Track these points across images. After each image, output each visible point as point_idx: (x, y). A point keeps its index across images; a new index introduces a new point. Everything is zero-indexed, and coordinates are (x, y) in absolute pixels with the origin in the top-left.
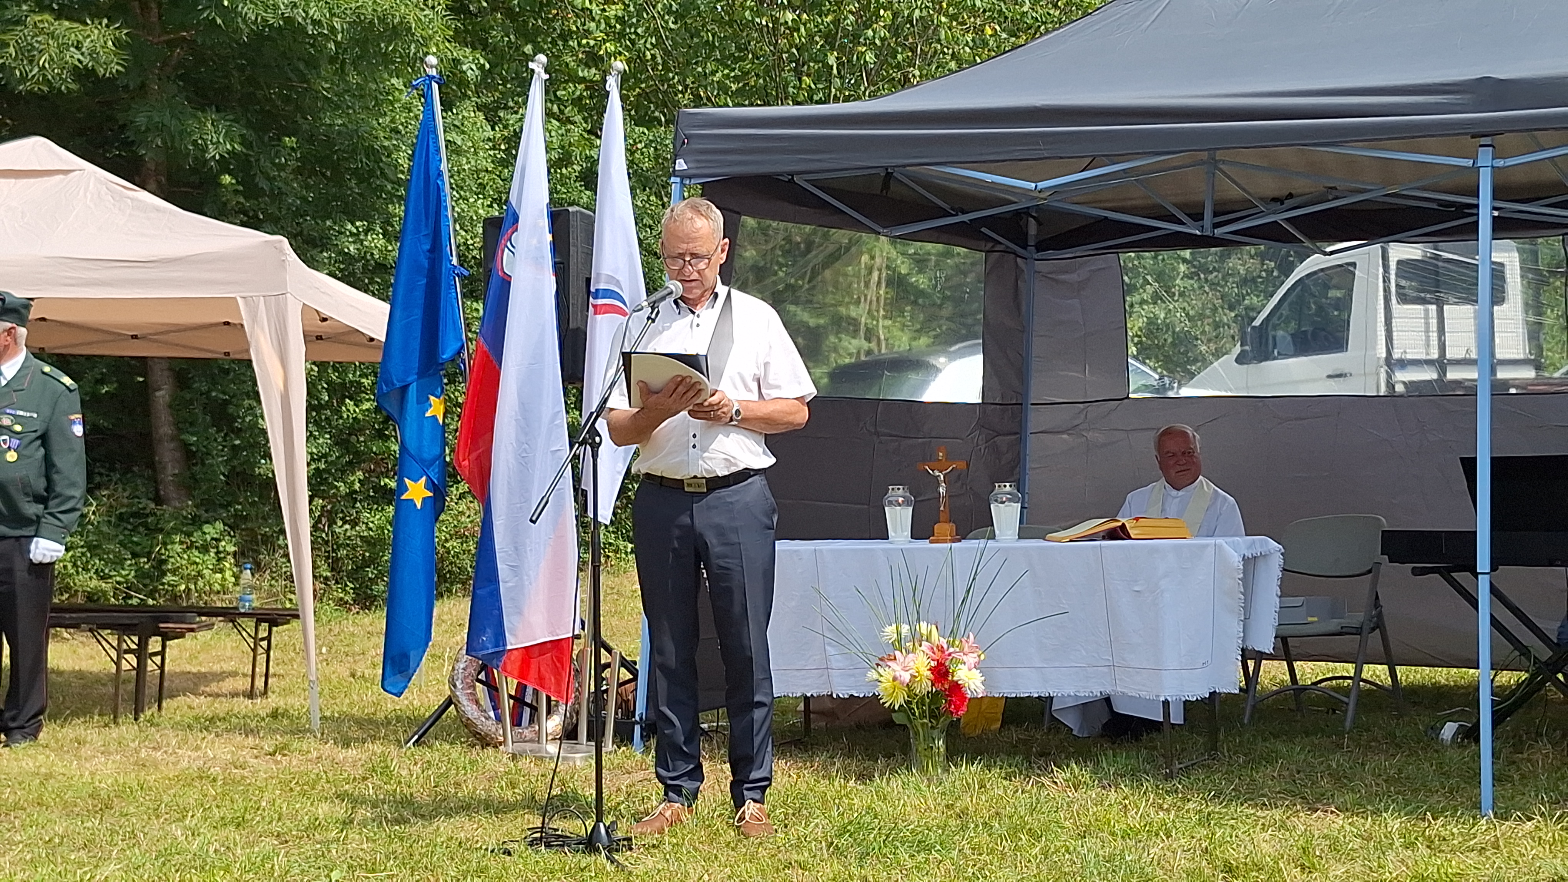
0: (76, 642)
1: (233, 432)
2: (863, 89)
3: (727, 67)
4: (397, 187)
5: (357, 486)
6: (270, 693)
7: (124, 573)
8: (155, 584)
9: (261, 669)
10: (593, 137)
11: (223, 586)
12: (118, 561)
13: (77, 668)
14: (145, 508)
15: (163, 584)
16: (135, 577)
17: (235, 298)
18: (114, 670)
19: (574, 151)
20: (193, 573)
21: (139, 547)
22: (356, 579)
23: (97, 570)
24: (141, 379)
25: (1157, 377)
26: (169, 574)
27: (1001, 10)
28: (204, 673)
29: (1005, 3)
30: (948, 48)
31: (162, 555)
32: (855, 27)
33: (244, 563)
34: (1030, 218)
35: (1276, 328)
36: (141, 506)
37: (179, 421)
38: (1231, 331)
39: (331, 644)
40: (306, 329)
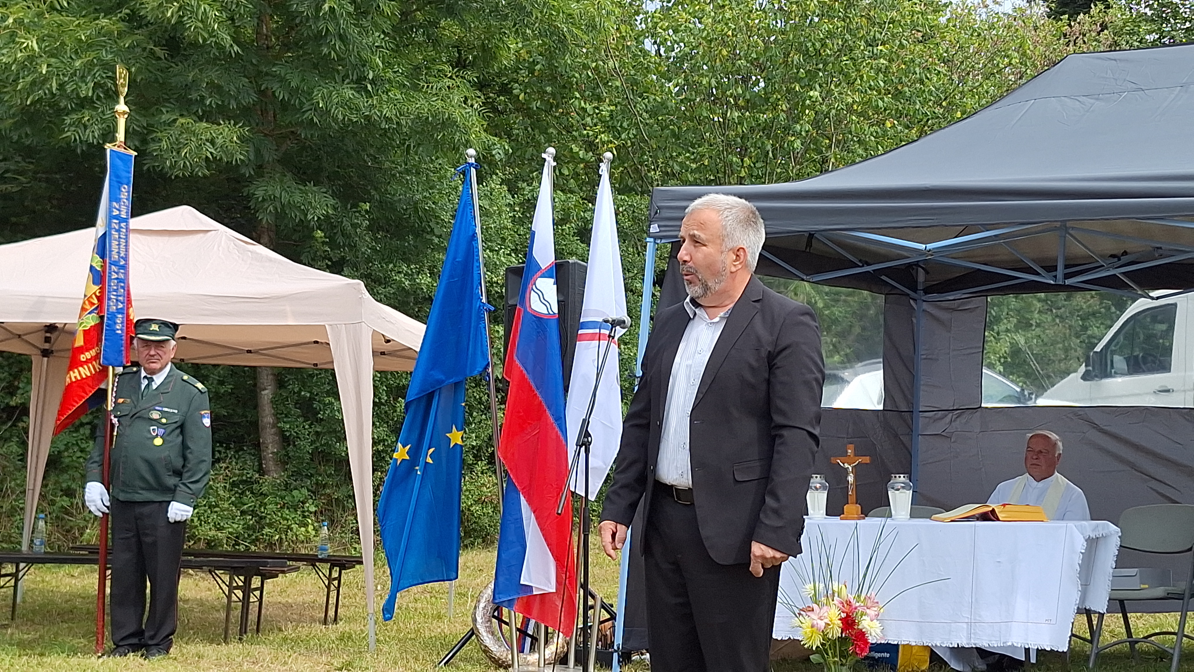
0: (197, 577)
1: (317, 422)
2: (791, 168)
3: (689, 151)
4: (442, 240)
6: (338, 621)
7: (235, 526)
8: (258, 534)
9: (332, 601)
10: (587, 202)
11: (306, 537)
12: (230, 516)
13: (198, 597)
14: (251, 478)
15: (263, 535)
16: (243, 529)
17: (324, 326)
18: (225, 600)
19: (571, 212)
20: (285, 527)
21: (246, 506)
23: (215, 523)
24: (252, 382)
25: (1018, 390)
26: (266, 527)
27: (898, 108)
28: (290, 603)
29: (901, 103)
30: (857, 137)
31: (262, 513)
32: (786, 121)
33: (323, 521)
34: (920, 269)
35: (1113, 353)
36: (248, 476)
37: (277, 413)
38: (1077, 354)
39: (384, 583)
40: (374, 348)
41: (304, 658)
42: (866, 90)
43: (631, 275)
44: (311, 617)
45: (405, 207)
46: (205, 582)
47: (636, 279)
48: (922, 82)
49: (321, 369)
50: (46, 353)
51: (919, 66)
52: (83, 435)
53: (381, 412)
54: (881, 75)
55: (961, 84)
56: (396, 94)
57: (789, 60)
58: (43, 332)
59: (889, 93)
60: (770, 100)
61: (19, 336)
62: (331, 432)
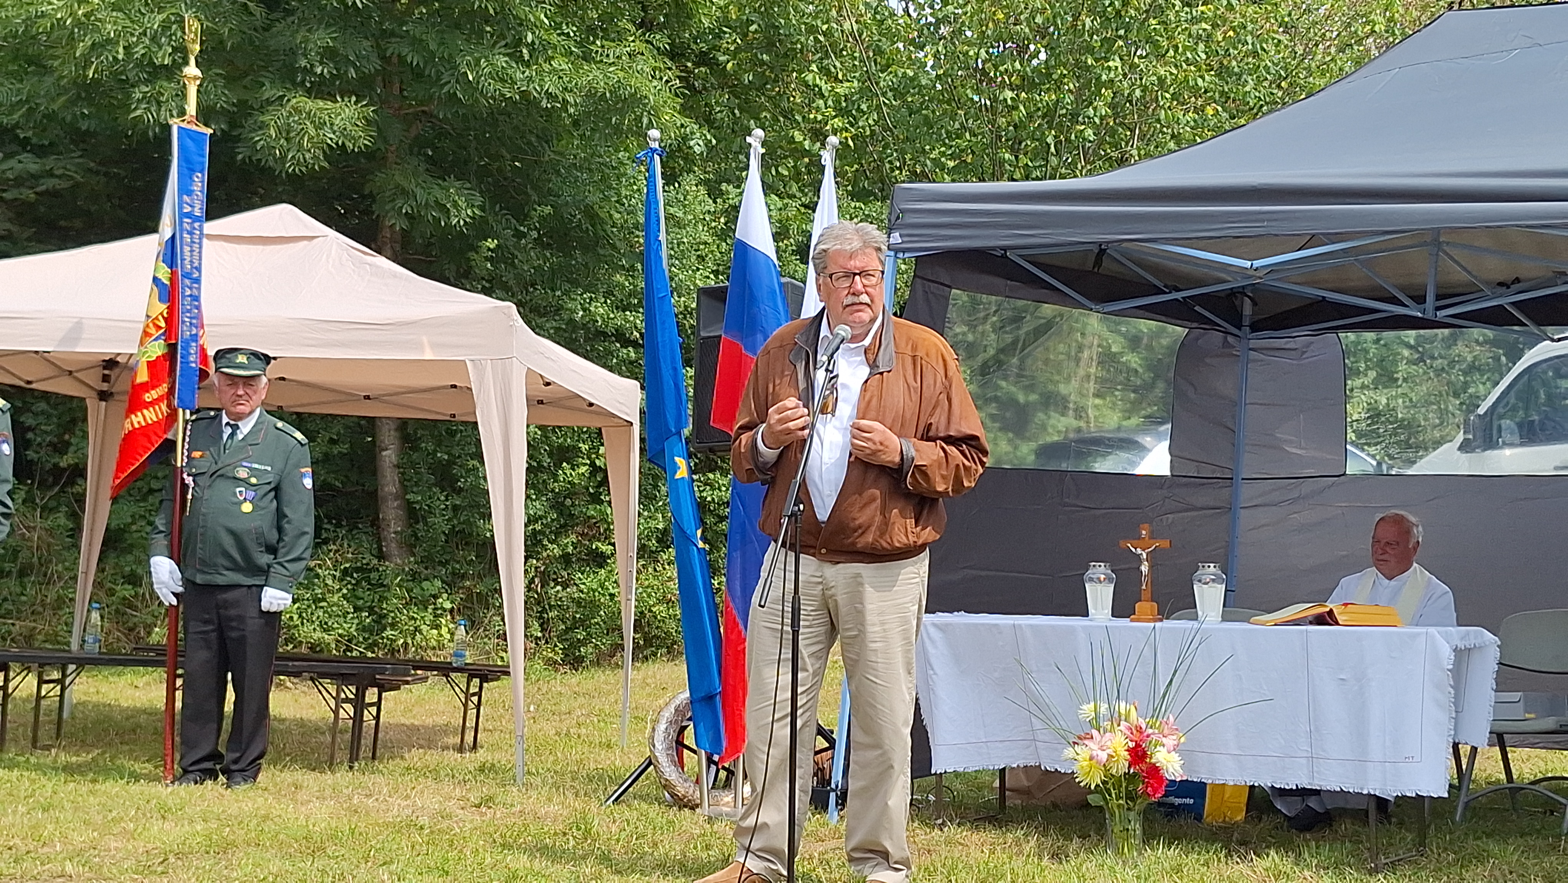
0: (298, 691)
1: (454, 492)
2: (1080, 168)
3: (945, 144)
4: (619, 256)
5: (570, 549)
6: (478, 748)
7: (347, 626)
8: (377, 637)
9: (470, 724)
10: (810, 212)
11: (439, 641)
12: (340, 613)
13: (298, 716)
14: (368, 564)
15: (383, 638)
16: (356, 630)
17: (465, 361)
18: (331, 718)
19: (791, 225)
20: (411, 628)
21: (362, 601)
22: (567, 640)
23: (321, 622)
24: (369, 439)
25: (1374, 463)
26: (388, 629)
27: (1223, 91)
28: (417, 726)
29: (1227, 83)
30: (1167, 127)
31: (383, 609)
32: (1074, 106)
34: (1245, 297)
35: (1501, 417)
36: (364, 562)
37: (404, 481)
39: (539, 702)
40: (529, 393)
41: (432, 791)
42: (1181, 65)
44: (442, 742)
45: (573, 212)
48: (1255, 54)
49: (461, 423)
50: (104, 396)
51: (1251, 33)
52: (152, 505)
53: (537, 481)
54: (1201, 46)
55: (1307, 59)
56: (561, 63)
57: (1079, 23)
58: (101, 368)
59: (1212, 70)
60: (1053, 76)
61: (71, 373)
62: (472, 506)
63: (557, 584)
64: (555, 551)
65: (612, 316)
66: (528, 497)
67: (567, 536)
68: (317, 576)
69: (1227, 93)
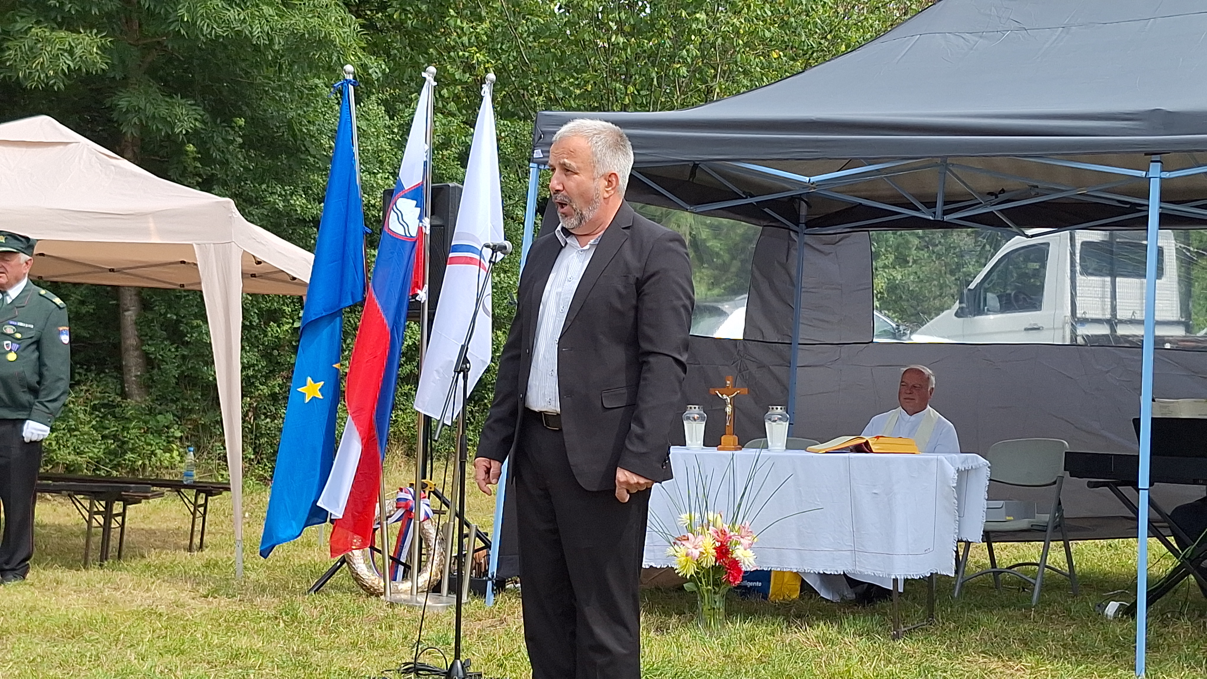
0: (55, 503)
1: (182, 345)
2: (676, 97)
3: (573, 77)
4: (316, 160)
5: (277, 390)
6: (204, 548)
7: (96, 450)
8: (120, 459)
9: (198, 527)
10: (468, 127)
11: (171, 463)
12: (91, 441)
13: (56, 523)
14: (112, 401)
15: (125, 460)
16: (104, 453)
17: (191, 245)
18: (85, 526)
19: (453, 137)
20: (149, 452)
21: (108, 431)
23: (74, 447)
24: (114, 302)
25: (894, 325)
26: (129, 453)
27: (784, 40)
28: (154, 530)
29: (787, 34)
30: (742, 68)
31: (125, 437)
32: (672, 50)
33: (188, 446)
34: (803, 202)
35: (986, 290)
36: (110, 399)
37: (142, 335)
38: (952, 291)
39: (252, 510)
40: (244, 268)
41: (168, 584)
42: (752, 20)
43: (512, 202)
44: (175, 543)
45: (278, 124)
46: (64, 507)
47: (517, 207)
48: (808, 13)
49: (189, 291)
53: (251, 336)
54: (768, 5)
55: (846, 18)
59: (776, 24)
60: (656, 27)
62: (198, 356)
63: (266, 417)
64: (265, 391)
65: (309, 206)
66: (243, 348)
67: (275, 379)
68: (70, 410)
69: (786, 42)
